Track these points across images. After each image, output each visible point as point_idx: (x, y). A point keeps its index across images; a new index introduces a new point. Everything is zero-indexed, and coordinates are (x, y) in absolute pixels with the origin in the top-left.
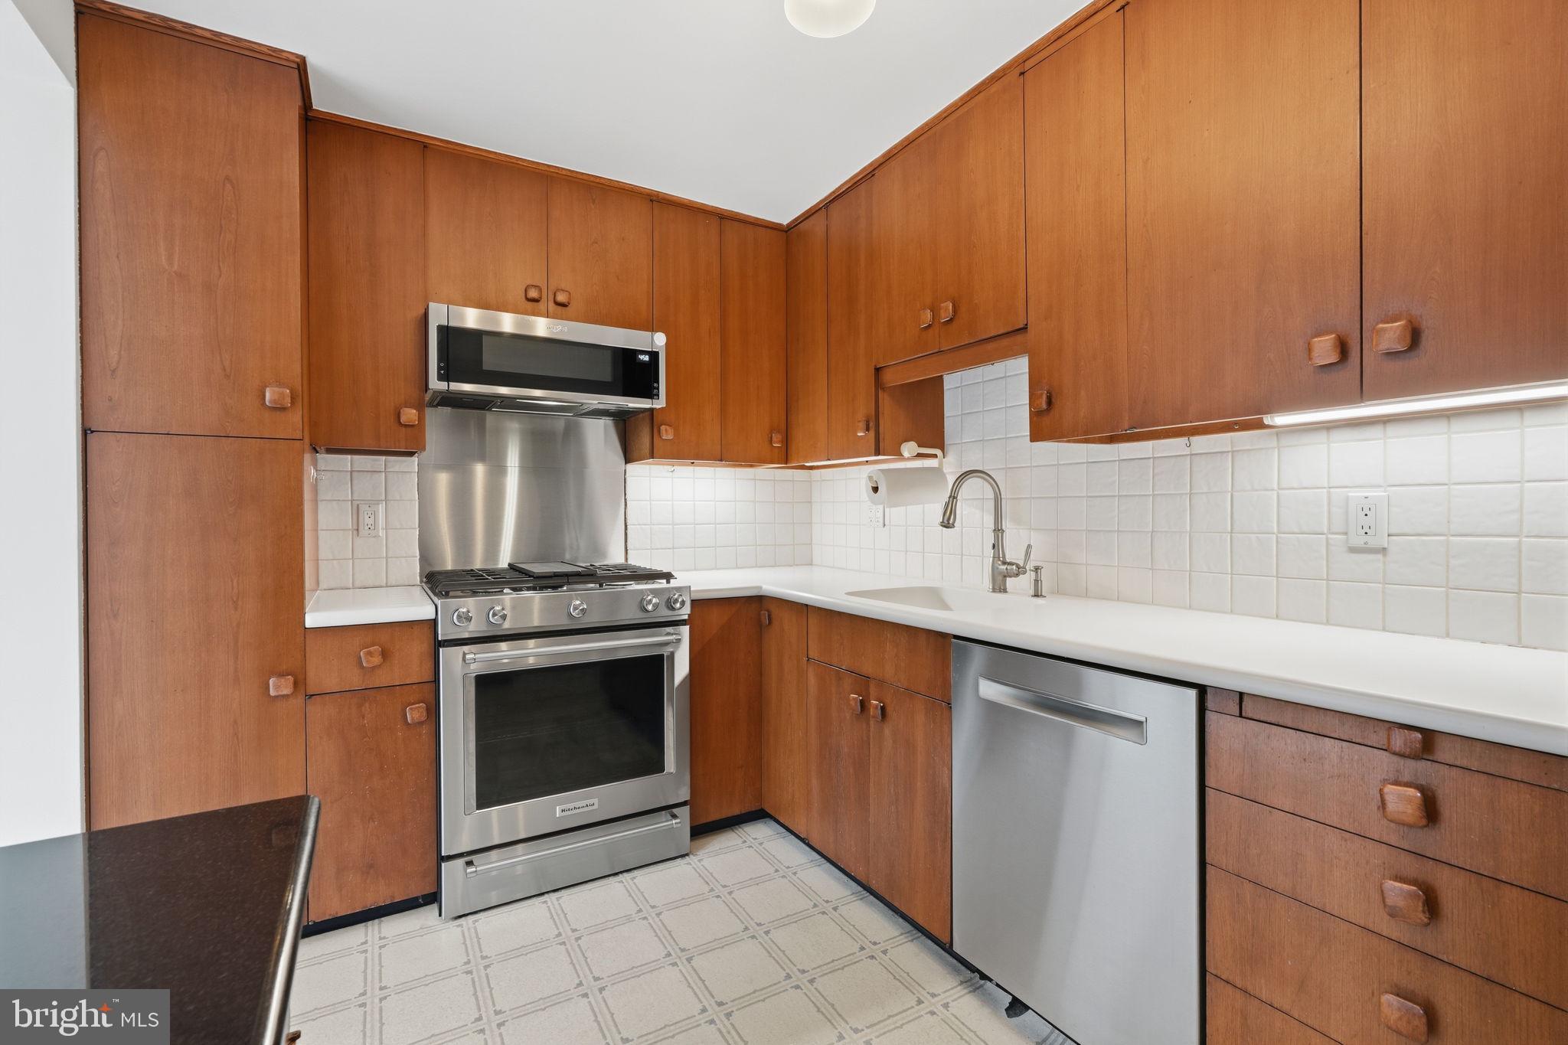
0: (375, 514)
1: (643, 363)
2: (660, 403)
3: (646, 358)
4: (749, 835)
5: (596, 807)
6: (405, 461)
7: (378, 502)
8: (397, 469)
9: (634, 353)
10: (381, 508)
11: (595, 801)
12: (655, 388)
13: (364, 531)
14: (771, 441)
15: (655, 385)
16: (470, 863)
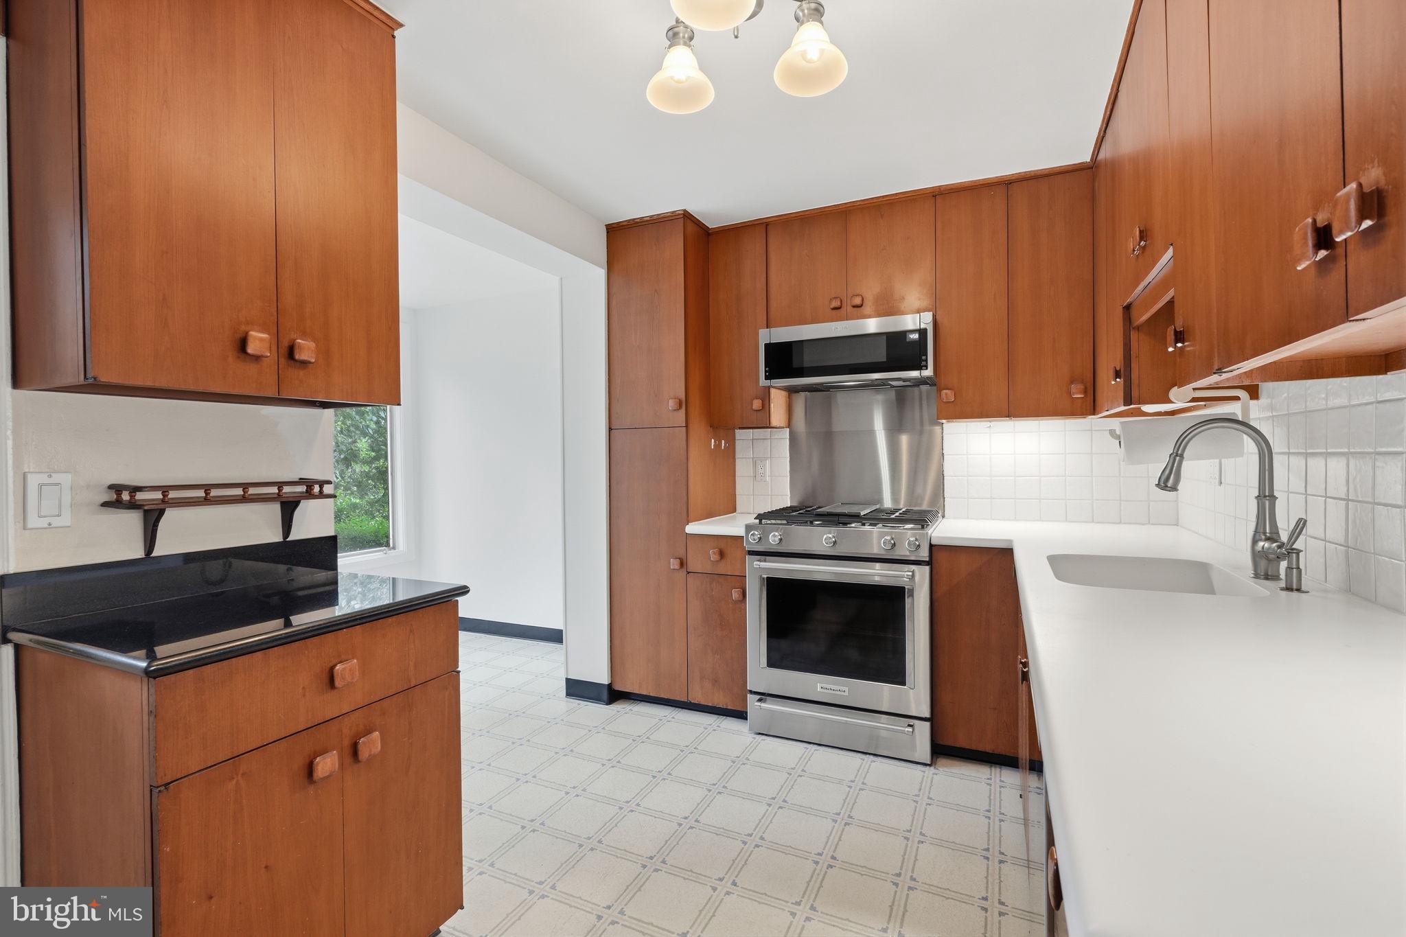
0: (764, 466)
1: (913, 342)
2: (928, 372)
3: (915, 336)
4: (1001, 775)
5: (846, 694)
6: (780, 432)
7: (766, 459)
8: (776, 437)
9: (903, 334)
10: (768, 462)
11: (846, 689)
12: (923, 361)
13: (759, 477)
14: (1069, 393)
15: (924, 358)
16: (760, 700)
